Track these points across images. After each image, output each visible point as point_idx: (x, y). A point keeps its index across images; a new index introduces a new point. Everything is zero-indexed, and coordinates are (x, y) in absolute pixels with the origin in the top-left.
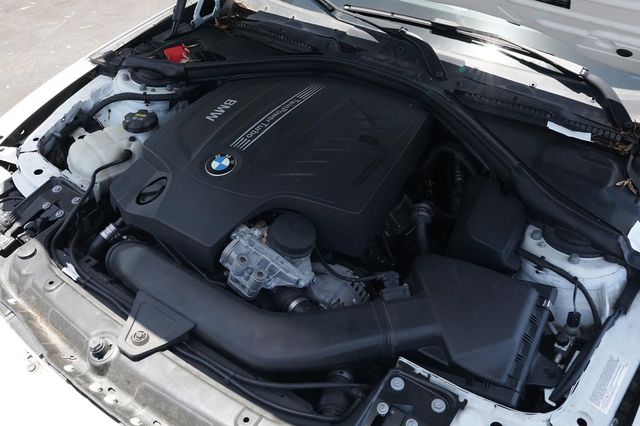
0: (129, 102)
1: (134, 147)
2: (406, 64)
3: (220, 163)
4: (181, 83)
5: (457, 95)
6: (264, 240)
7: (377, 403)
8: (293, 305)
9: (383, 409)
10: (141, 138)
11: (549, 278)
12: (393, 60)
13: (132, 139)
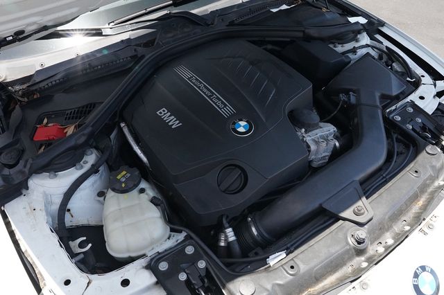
1: (151, 193)
2: (186, 30)
3: (242, 126)
5: (232, 24)
7: (406, 127)
9: (410, 126)
13: (142, 191)
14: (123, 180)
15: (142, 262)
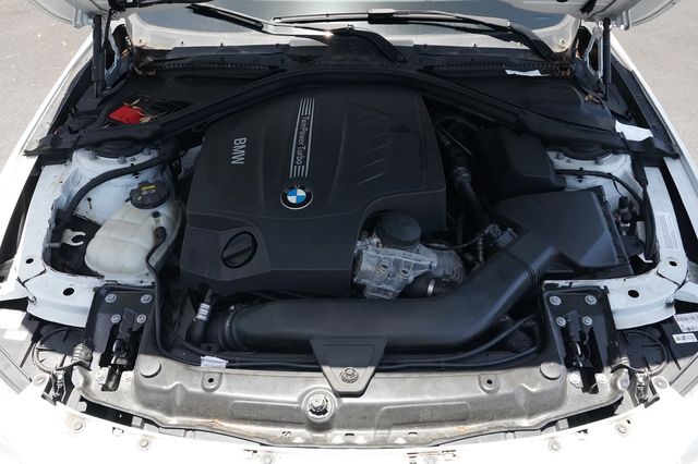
0: (112, 181)
1: (163, 222)
2: (364, 57)
3: (296, 196)
4: (157, 143)
5: (428, 70)
6: (380, 245)
7: (555, 320)
8: (431, 288)
9: (562, 322)
10: (162, 210)
11: (590, 182)
12: (351, 57)
13: (156, 215)
14: (144, 193)
15: (96, 282)
